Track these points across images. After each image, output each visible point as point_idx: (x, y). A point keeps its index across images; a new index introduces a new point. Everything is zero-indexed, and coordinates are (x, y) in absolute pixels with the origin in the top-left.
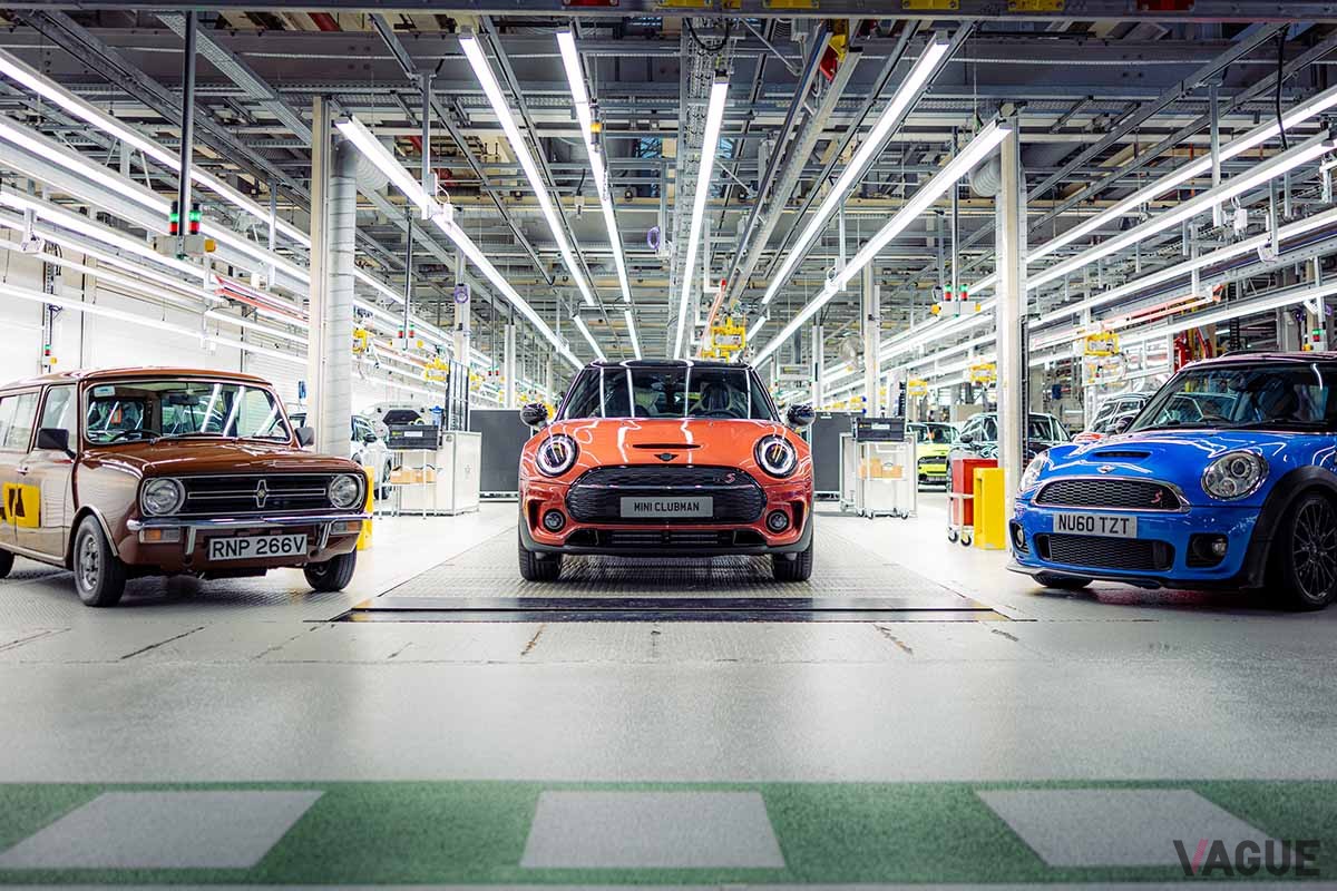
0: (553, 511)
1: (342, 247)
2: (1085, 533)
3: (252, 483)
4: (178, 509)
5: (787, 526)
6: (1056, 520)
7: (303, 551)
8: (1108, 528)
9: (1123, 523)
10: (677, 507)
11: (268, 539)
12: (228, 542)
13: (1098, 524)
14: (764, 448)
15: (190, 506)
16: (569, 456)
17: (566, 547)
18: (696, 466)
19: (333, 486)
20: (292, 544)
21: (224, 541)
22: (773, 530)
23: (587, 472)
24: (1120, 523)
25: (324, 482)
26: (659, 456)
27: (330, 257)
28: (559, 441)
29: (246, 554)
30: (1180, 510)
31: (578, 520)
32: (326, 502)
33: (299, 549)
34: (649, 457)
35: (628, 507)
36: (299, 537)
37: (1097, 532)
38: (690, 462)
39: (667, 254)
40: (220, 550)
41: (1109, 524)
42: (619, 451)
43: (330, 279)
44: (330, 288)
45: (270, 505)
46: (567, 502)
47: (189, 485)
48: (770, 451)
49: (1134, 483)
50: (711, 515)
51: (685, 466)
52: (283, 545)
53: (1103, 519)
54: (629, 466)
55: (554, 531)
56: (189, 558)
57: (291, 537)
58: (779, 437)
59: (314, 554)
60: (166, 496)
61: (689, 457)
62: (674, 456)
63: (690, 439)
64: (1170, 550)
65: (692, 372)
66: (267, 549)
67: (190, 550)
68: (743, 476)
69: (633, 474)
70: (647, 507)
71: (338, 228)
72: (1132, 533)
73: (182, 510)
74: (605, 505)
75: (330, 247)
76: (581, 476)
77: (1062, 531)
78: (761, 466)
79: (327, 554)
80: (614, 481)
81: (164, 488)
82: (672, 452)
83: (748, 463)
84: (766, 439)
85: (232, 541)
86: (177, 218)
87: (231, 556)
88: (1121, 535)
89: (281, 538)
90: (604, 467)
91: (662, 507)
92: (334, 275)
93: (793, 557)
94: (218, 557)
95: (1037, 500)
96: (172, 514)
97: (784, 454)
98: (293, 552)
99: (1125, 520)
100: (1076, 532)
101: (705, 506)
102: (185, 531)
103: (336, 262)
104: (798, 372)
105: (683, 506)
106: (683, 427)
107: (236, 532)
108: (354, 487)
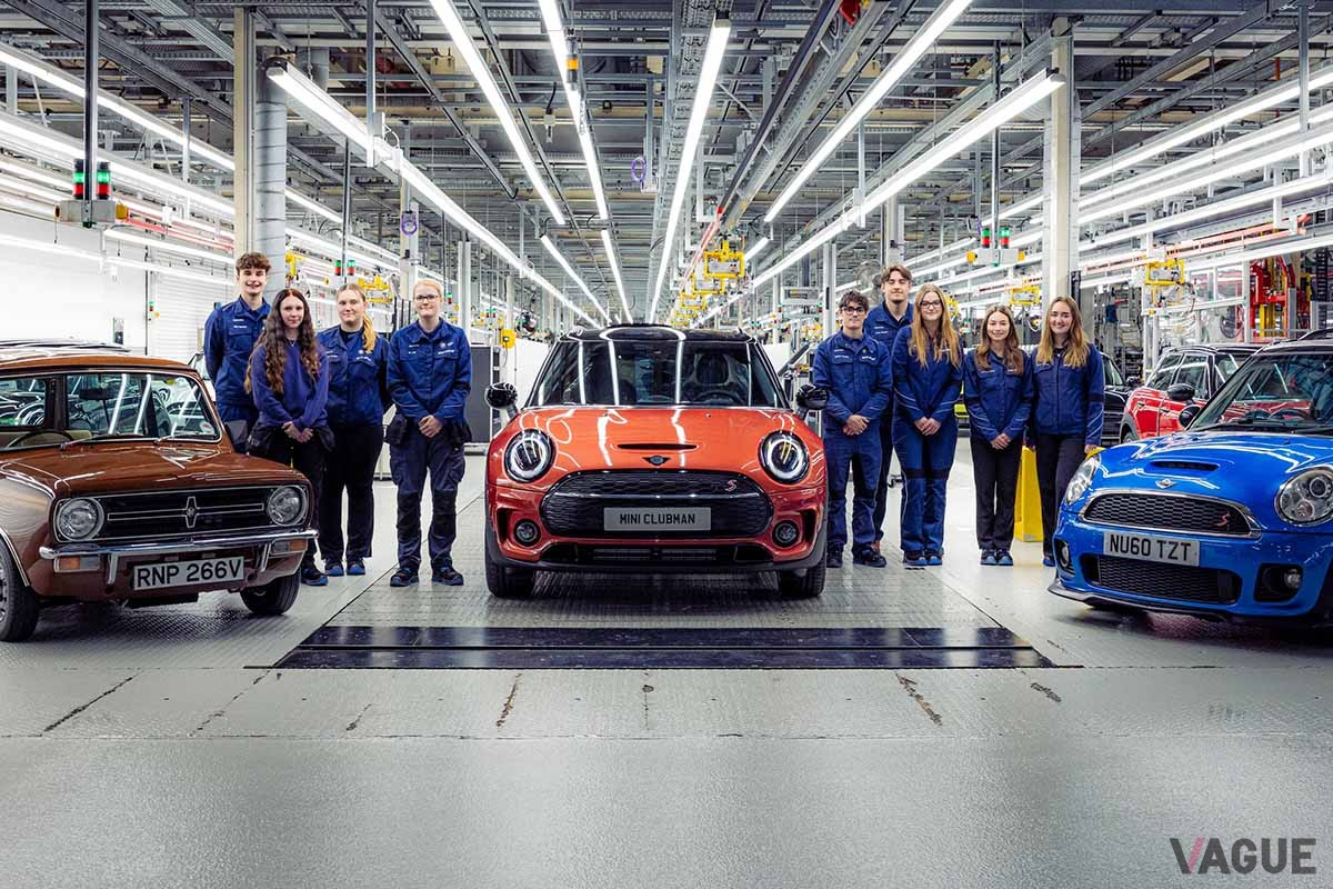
0: (527, 522)
1: (271, 187)
2: (1140, 557)
3: (180, 501)
4: (96, 533)
5: (796, 539)
6: (1107, 541)
7: (240, 576)
8: (1166, 554)
9: (1183, 547)
10: (669, 519)
11: (200, 563)
12: (155, 571)
13: (1155, 547)
14: (771, 446)
15: (109, 529)
16: (544, 459)
17: (541, 564)
18: (690, 471)
19: (273, 499)
20: (228, 568)
21: (150, 567)
22: (784, 545)
23: (565, 478)
24: (1180, 549)
25: (262, 495)
26: (648, 459)
27: (258, 198)
28: (532, 438)
29: (176, 581)
30: (1248, 536)
31: (555, 532)
32: (263, 520)
33: (235, 574)
34: (636, 459)
35: (613, 519)
36: (235, 560)
37: (1154, 557)
38: (683, 464)
39: (654, 188)
40: (145, 578)
41: (1167, 549)
42: (601, 454)
43: (258, 225)
44: (257, 235)
45: (201, 525)
46: (542, 511)
47: (109, 505)
48: (777, 451)
49: (1197, 502)
50: (709, 529)
51: (676, 471)
52: (217, 570)
53: (1161, 542)
54: (612, 471)
55: (527, 544)
56: (110, 589)
57: (226, 560)
58: (786, 433)
59: (251, 577)
60: (81, 518)
61: (682, 459)
62: (665, 459)
63: (682, 440)
64: (1237, 582)
65: (685, 347)
66: (199, 575)
67: (111, 579)
68: (746, 482)
69: (617, 481)
70: (635, 519)
71: (265, 165)
72: (1194, 560)
73: (101, 534)
74: (587, 516)
75: (257, 186)
76: (560, 481)
77: (1111, 554)
78: (767, 469)
79: (266, 576)
80: (596, 489)
81: (82, 510)
82: (664, 453)
83: (750, 466)
84: (773, 436)
85: (159, 567)
86: (82, 178)
87: (159, 585)
88: (1180, 561)
89: (214, 562)
90: (584, 472)
91: (651, 519)
92: (263, 220)
93: (803, 573)
94: (144, 586)
95: (1087, 514)
96: (89, 539)
97: (794, 454)
98: (229, 577)
99: (1186, 545)
100: (1129, 555)
101: (702, 519)
102: (105, 559)
103: (264, 205)
104: (806, 296)
105: (677, 518)
106: (675, 419)
107: (161, 558)
108: (296, 500)
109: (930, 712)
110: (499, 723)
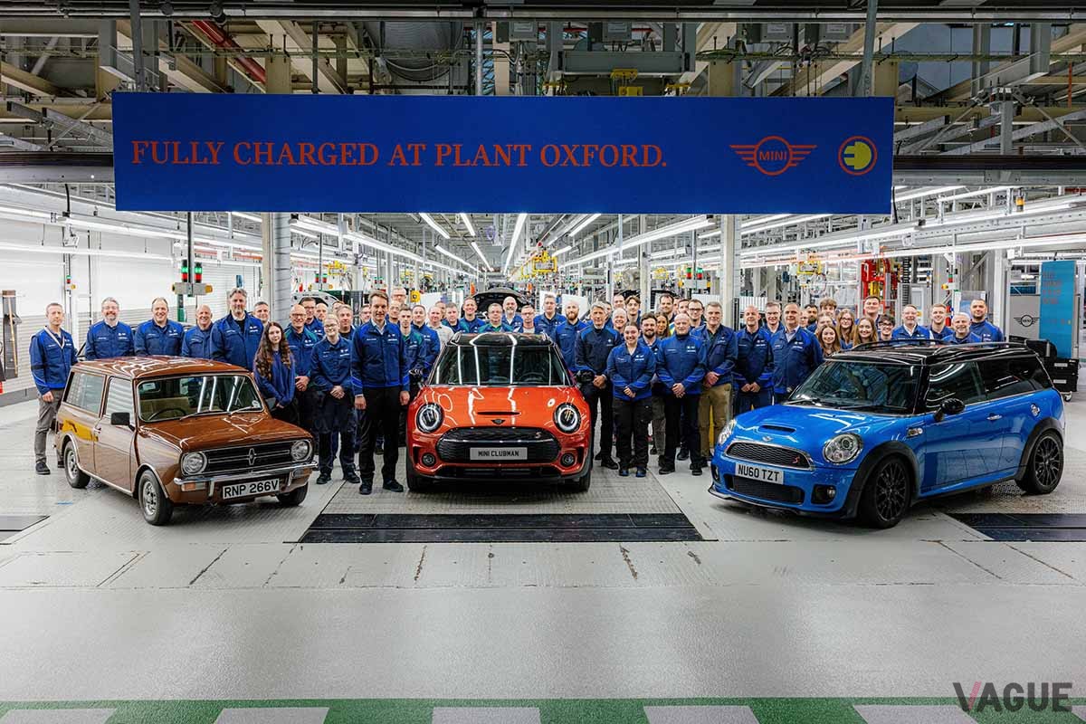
0: (429, 454)
1: (282, 251)
2: (753, 478)
3: (246, 451)
4: (203, 470)
5: (573, 463)
6: (737, 467)
7: (277, 489)
8: (766, 478)
10: (505, 454)
11: (256, 483)
12: (233, 488)
13: (761, 473)
14: (561, 411)
15: (210, 467)
16: (438, 420)
17: (436, 477)
18: (518, 428)
19: (293, 447)
20: (271, 485)
21: (231, 487)
22: (565, 466)
23: (449, 431)
24: (774, 475)
25: (289, 446)
26: (493, 421)
27: (275, 257)
28: (431, 408)
29: (244, 493)
30: (810, 469)
31: (443, 460)
32: (289, 458)
33: (274, 488)
34: (487, 421)
35: (475, 454)
36: (274, 481)
37: (761, 478)
38: (513, 423)
39: (500, 244)
40: (228, 492)
41: (767, 474)
42: (469, 417)
43: (275, 272)
44: (275, 278)
45: (257, 463)
46: (437, 448)
47: (210, 455)
48: (563, 415)
49: (783, 450)
50: (526, 458)
51: (510, 427)
52: (266, 486)
53: (764, 471)
54: (476, 428)
55: (429, 466)
56: (210, 498)
57: (270, 481)
58: (569, 404)
59: (283, 489)
60: (195, 462)
61: (513, 420)
62: (503, 421)
63: (514, 409)
64: (803, 493)
65: (516, 350)
66: (256, 489)
67: (211, 493)
68: (546, 433)
69: (478, 433)
70: (487, 454)
71: (279, 238)
72: (780, 481)
73: (205, 470)
74: (462, 451)
75: (275, 250)
76: (447, 432)
77: (740, 475)
78: (557, 425)
79: (291, 487)
80: (465, 437)
81: (195, 458)
82: (502, 418)
83: (549, 424)
84: (562, 406)
85: (235, 486)
86: (186, 270)
87: (235, 496)
88: (774, 481)
89: (264, 482)
90: (460, 428)
91: (495, 454)
92: (278, 270)
93: (577, 480)
94: (228, 497)
95: (728, 453)
96: (199, 473)
97: (572, 416)
98: (272, 490)
99: (777, 473)
100: (748, 476)
101: (523, 454)
102: (208, 484)
103: (278, 262)
105: (509, 453)
106: (510, 394)
107: (236, 482)
108: (306, 448)
109: (633, 570)
110: (416, 578)
